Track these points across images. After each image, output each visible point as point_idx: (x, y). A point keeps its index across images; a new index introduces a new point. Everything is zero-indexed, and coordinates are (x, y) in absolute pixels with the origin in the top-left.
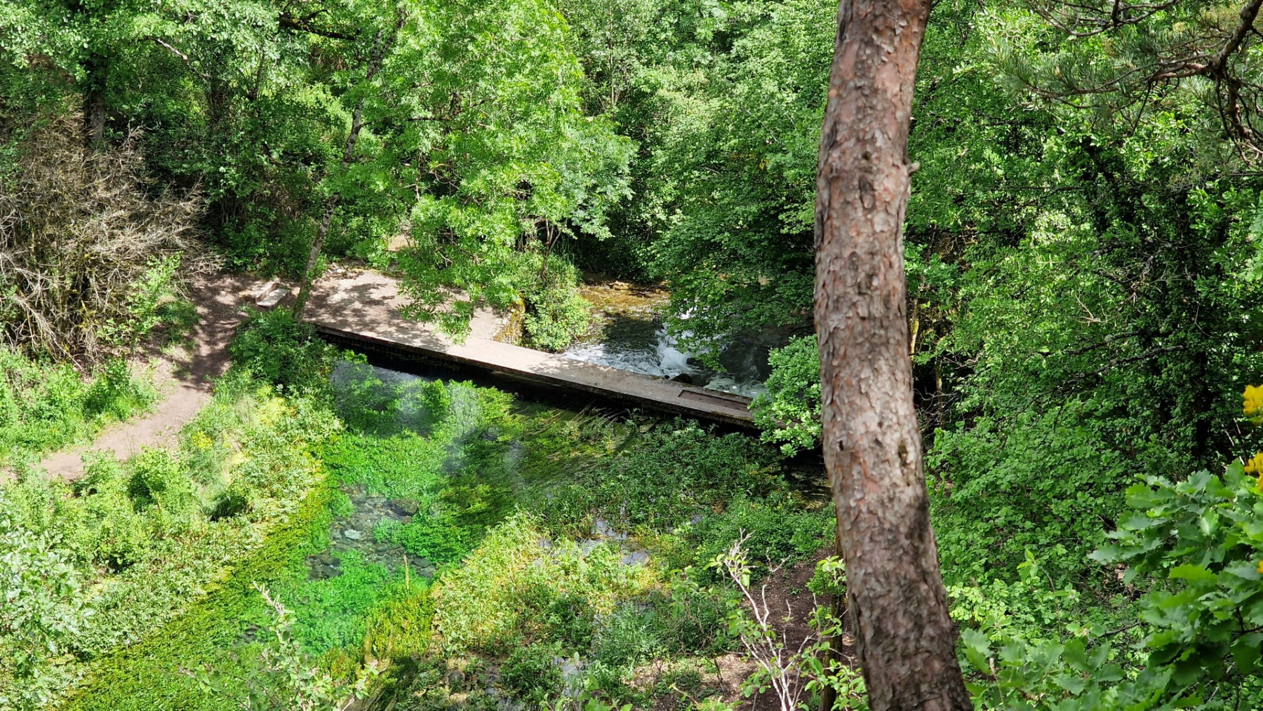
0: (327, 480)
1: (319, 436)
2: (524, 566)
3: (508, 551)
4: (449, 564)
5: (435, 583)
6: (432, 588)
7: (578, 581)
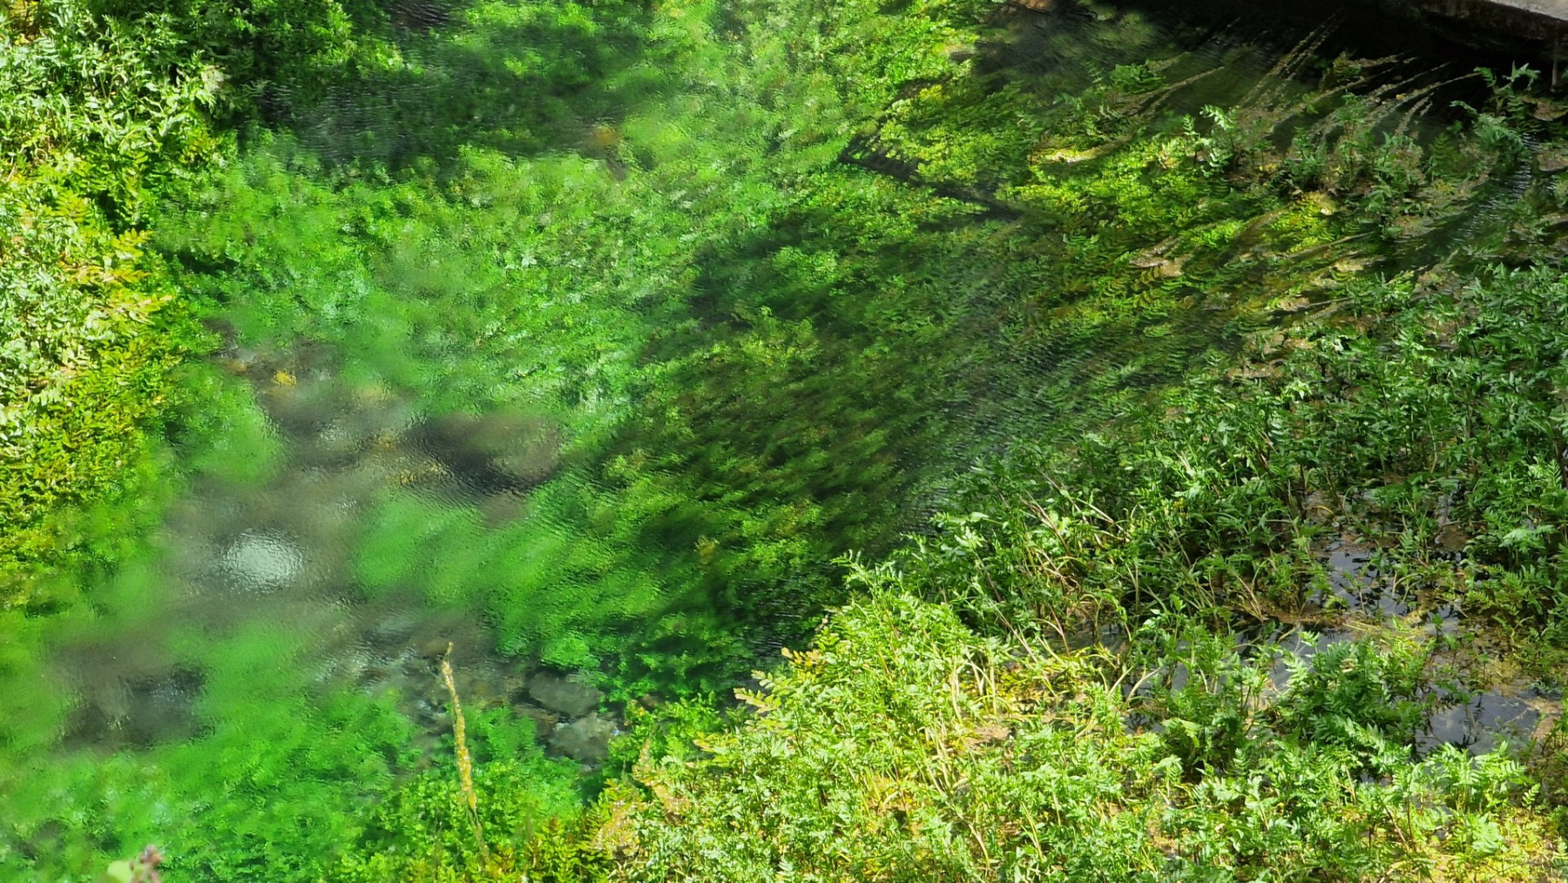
0: (164, 319)
1: (133, 127)
2: (1002, 733)
3: (937, 663)
4: (677, 710)
5: (615, 788)
6: (599, 810)
7: (1236, 806)
